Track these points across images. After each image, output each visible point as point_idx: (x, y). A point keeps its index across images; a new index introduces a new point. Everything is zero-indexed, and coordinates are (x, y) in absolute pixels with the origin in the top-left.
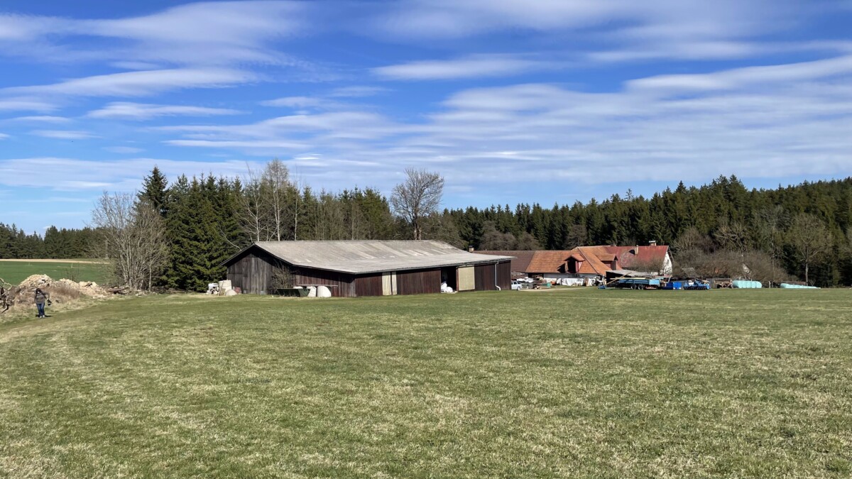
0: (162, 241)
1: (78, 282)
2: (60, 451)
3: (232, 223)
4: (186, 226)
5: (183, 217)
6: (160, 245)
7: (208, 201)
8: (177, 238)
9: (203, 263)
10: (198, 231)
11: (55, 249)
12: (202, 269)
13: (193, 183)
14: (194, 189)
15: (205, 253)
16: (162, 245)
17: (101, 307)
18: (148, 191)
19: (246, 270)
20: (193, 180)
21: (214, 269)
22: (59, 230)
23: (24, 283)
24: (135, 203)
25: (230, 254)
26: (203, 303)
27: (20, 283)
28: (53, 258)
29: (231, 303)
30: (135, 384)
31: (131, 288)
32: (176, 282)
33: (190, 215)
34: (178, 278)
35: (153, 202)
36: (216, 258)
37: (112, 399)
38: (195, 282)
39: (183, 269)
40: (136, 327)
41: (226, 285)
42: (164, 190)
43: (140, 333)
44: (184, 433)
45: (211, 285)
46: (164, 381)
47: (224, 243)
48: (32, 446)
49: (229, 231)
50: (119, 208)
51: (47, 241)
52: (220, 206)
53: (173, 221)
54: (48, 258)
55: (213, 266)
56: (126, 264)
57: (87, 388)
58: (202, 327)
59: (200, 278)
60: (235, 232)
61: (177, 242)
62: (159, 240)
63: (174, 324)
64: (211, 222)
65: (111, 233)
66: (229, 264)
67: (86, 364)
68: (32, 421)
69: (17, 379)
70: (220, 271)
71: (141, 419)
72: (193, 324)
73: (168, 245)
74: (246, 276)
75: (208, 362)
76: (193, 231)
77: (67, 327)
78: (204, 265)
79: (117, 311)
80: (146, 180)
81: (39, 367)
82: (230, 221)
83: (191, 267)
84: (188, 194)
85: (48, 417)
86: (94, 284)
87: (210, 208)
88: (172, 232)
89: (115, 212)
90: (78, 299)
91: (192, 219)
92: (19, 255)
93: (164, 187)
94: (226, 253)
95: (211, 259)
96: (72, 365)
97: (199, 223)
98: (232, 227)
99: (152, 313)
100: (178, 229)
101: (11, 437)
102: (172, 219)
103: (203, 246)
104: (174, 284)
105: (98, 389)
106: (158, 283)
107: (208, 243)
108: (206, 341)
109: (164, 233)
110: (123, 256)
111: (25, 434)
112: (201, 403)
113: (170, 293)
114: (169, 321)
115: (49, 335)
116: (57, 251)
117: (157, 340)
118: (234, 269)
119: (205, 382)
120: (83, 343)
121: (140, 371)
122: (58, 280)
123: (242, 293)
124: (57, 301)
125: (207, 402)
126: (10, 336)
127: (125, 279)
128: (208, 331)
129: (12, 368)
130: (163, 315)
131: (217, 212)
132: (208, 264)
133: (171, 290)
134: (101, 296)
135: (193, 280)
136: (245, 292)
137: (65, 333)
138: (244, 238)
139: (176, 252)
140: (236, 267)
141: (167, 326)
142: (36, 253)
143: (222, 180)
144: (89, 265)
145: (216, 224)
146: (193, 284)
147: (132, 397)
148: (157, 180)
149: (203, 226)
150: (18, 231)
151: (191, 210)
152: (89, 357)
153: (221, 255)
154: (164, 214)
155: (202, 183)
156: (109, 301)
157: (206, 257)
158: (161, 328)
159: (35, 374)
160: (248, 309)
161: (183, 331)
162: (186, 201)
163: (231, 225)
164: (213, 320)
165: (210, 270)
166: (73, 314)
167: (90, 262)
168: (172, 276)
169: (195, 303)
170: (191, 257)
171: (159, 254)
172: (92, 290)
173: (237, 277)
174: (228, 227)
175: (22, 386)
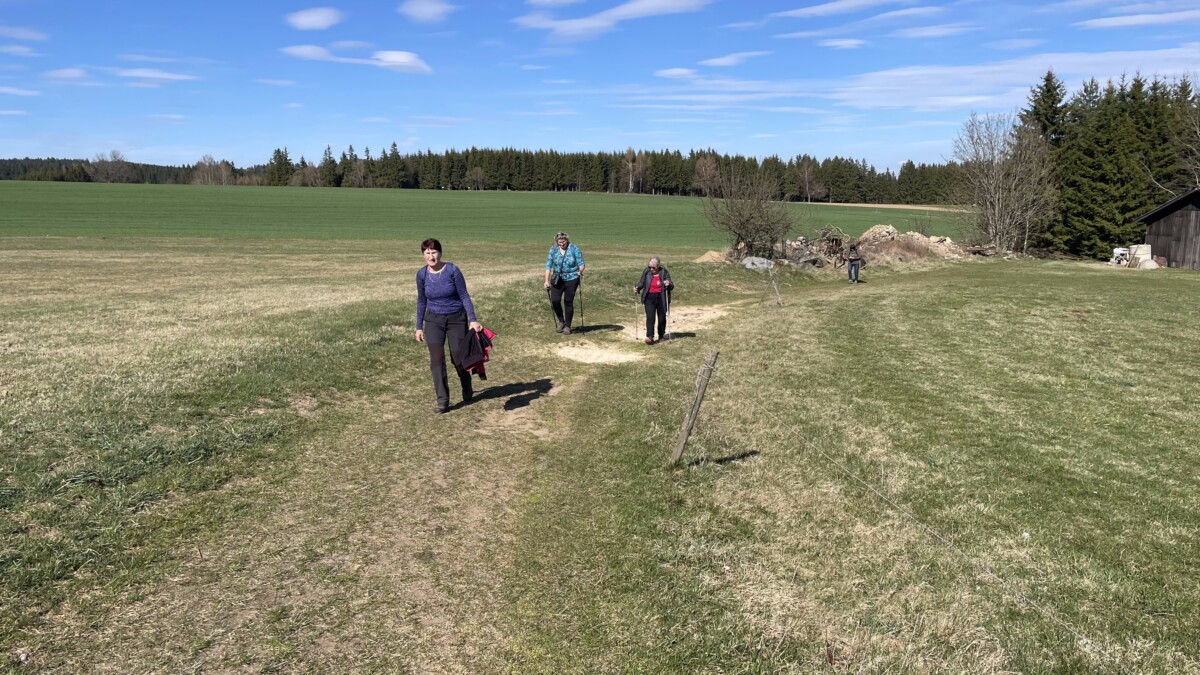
0: (1049, 182)
1: (929, 237)
2: (858, 403)
3: (1167, 152)
4: (1089, 159)
5: (1084, 146)
6: (1045, 189)
7: (1128, 119)
8: (1073, 178)
9: (1110, 216)
10: (1108, 167)
11: (910, 192)
12: (1108, 225)
13: (1108, 90)
14: (1108, 101)
15: (1116, 201)
16: (1048, 188)
17: (951, 270)
18: (1035, 108)
19: (1180, 230)
20: (1106, 87)
21: (1128, 227)
22: (916, 166)
23: (865, 235)
24: (1015, 126)
25: (1158, 203)
26: (1096, 276)
27: (861, 235)
28: (907, 203)
29: (1144, 279)
30: (957, 360)
31: (998, 248)
32: (1066, 243)
33: (1097, 143)
34: (1069, 237)
35: (1041, 124)
36: (1132, 209)
37: (924, 370)
38: (1095, 244)
39: (1077, 224)
40: (987, 298)
41: (1143, 252)
42: (1059, 105)
43: (988, 307)
44: (986, 413)
45: (1118, 251)
46: (990, 363)
47: (1150, 186)
48: (836, 394)
49: (1161, 166)
50: (991, 136)
51: (901, 181)
52: (1148, 126)
53: (1070, 152)
54: (901, 203)
55: (1126, 221)
56: (994, 214)
57: (903, 355)
58: (1077, 308)
59: (1103, 239)
60: (1170, 169)
61: (1073, 184)
62: (1045, 182)
63: (1039, 301)
64: (1131, 152)
65: (977, 171)
66: (1150, 220)
67: (911, 332)
68: (841, 374)
69: (837, 337)
70: (1138, 230)
71: (947, 392)
72: (1066, 304)
73: (1057, 189)
74: (1178, 240)
75: (1061, 351)
76: (1099, 167)
77: (903, 290)
78: (1112, 220)
79: (969, 277)
80: (1033, 91)
81: (861, 329)
82: (1163, 150)
83: (1090, 223)
84: (1096, 109)
85: (855, 375)
86: (949, 240)
87: (1131, 130)
88: (1066, 168)
89: (985, 142)
90: (926, 258)
91: (1100, 149)
92: (867, 198)
93: (1060, 101)
94: (1152, 201)
95: (1124, 210)
96: (896, 331)
97: (1110, 154)
98: (1166, 159)
99: (1014, 283)
100: (1076, 163)
101: (819, 384)
102: (1068, 148)
103: (1113, 190)
104: (1063, 246)
105: (914, 359)
106: (1039, 243)
107: (1123, 185)
108: (1073, 326)
109: (1054, 170)
110: (991, 203)
111: (832, 384)
112: (1025, 390)
113: (1054, 259)
114: (1034, 296)
115: (882, 297)
116: (913, 194)
117: (1007, 317)
118: (1158, 228)
119: (1042, 372)
120: (914, 309)
121: (968, 348)
122: (905, 233)
123: (1169, 266)
124: (900, 259)
125: (1033, 391)
126: (841, 295)
127: (992, 234)
128: (1084, 314)
129: (836, 326)
130: (1028, 287)
131: (1143, 137)
132: (1119, 218)
133: (1057, 254)
134: (956, 256)
135: (1093, 241)
136: (1174, 264)
137: (899, 297)
138: (1184, 177)
139: (1069, 199)
140: (1162, 224)
141: (1030, 302)
142: (887, 196)
143: (1155, 84)
144: (945, 214)
145: (1139, 155)
146: (1091, 248)
147: (946, 371)
148: (1050, 90)
149: (1116, 158)
150: (869, 168)
151: (1099, 135)
152: (916, 325)
153: (1141, 204)
154: (1056, 142)
155: (1122, 89)
156: (966, 264)
157: (1117, 208)
158: (1017, 304)
159: (857, 335)
160: (1164, 291)
161: (1046, 310)
162: (1093, 122)
163: (1164, 157)
164: (1098, 302)
165: (1121, 228)
166: (915, 277)
167: (946, 210)
168: (1061, 233)
169: (1084, 274)
170: (1092, 206)
171: (1042, 201)
172: (946, 248)
173: (1162, 240)
174: (1158, 159)
175: (840, 344)
